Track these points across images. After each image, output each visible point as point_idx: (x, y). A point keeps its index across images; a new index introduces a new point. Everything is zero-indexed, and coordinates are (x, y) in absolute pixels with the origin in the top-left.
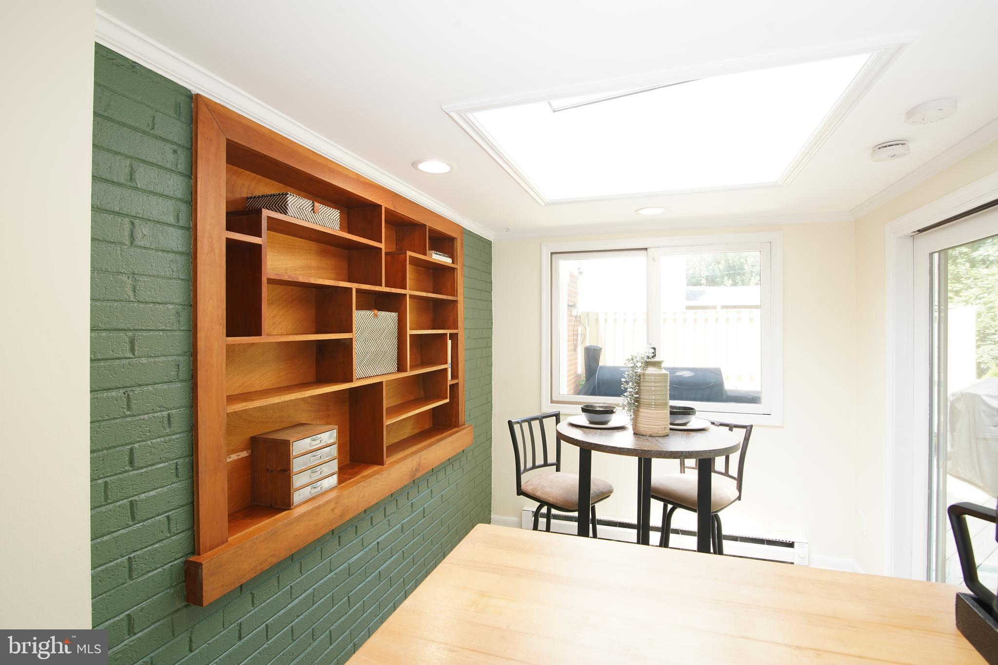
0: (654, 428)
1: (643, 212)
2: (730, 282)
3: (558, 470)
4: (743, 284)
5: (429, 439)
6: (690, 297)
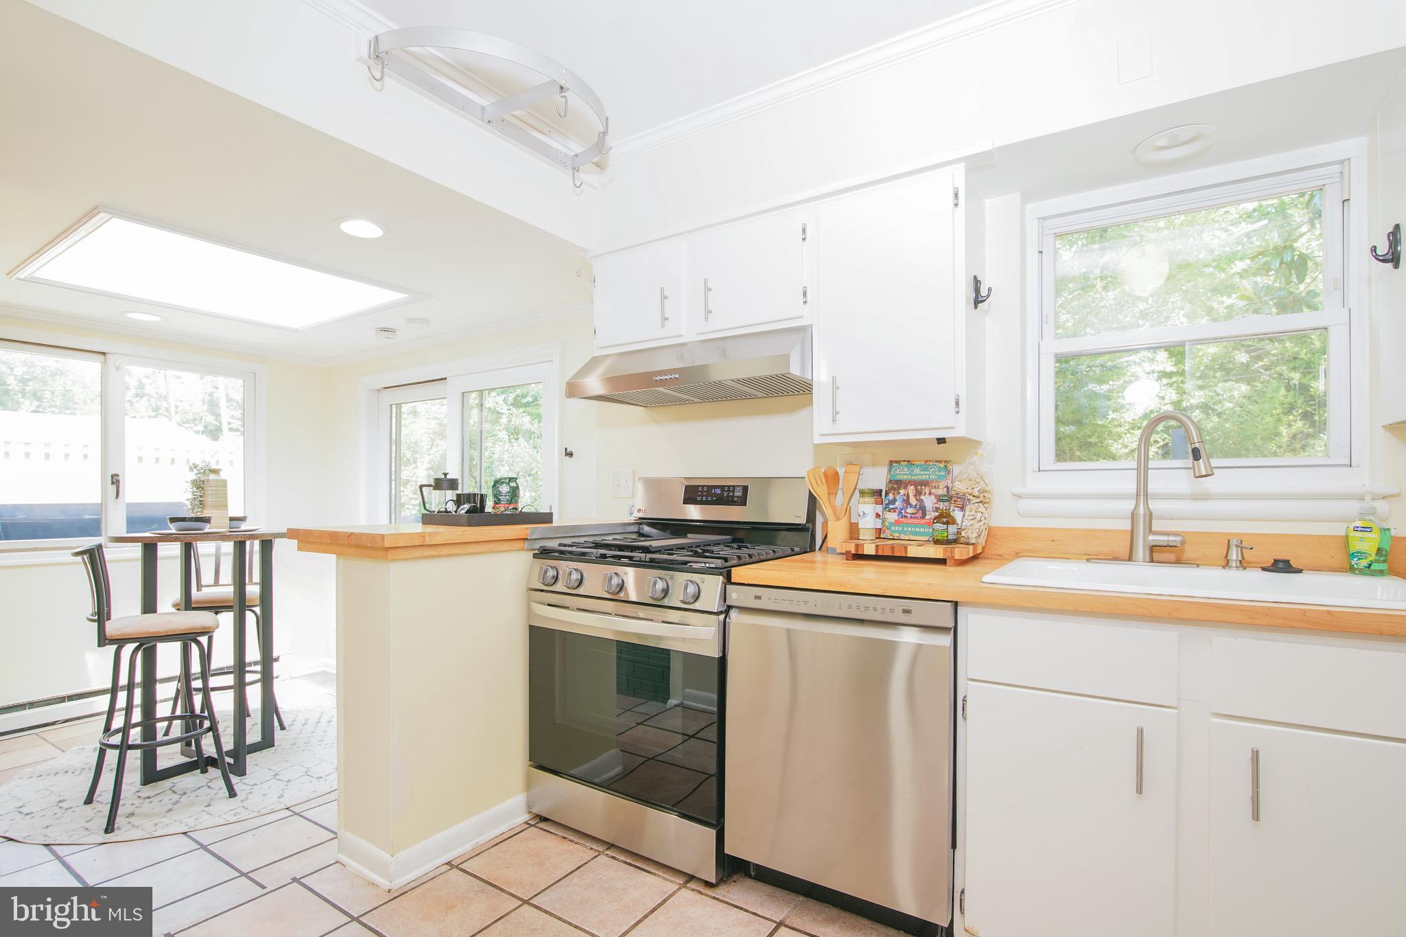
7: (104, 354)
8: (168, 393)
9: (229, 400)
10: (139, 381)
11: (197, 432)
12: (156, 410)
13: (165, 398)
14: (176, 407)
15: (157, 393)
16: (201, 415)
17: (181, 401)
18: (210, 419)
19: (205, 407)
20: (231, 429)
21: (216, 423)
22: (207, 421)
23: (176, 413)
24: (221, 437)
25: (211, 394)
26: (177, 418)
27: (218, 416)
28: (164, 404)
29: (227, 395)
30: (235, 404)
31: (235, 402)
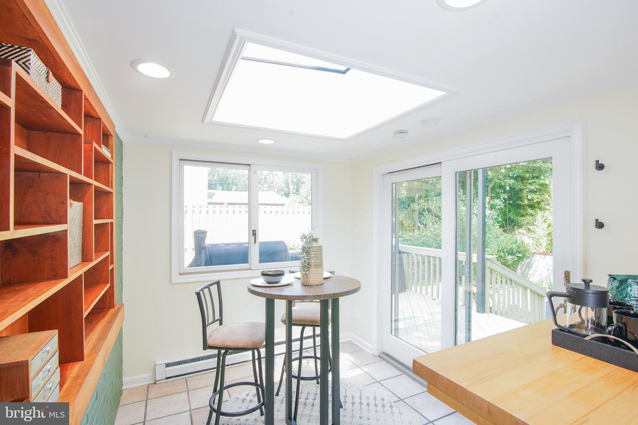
0: (319, 280)
1: (261, 141)
2: (221, 188)
3: (221, 324)
4: (228, 190)
5: (97, 323)
6: (210, 196)
7: (249, 165)
8: (273, 181)
9: (292, 182)
10: (265, 177)
11: (282, 195)
12: (270, 187)
13: (273, 182)
14: (276, 185)
15: (270, 181)
16: (283, 188)
17: (277, 183)
18: (286, 189)
19: (285, 185)
20: (293, 193)
21: (288, 191)
22: (286, 190)
23: (276, 188)
24: (290, 196)
25: (287, 180)
26: (276, 190)
27: (289, 188)
28: (272, 185)
29: (292, 180)
30: (294, 183)
31: (294, 182)
